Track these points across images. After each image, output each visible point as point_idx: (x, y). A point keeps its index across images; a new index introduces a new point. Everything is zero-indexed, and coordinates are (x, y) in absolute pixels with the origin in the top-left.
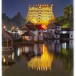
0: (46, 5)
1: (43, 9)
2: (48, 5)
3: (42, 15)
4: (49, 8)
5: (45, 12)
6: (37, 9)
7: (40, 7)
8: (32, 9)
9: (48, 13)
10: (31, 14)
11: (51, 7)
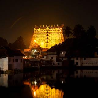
0: (56, 26)
1: (51, 30)
2: (58, 26)
3: (50, 38)
4: (59, 29)
5: (54, 34)
6: (44, 31)
7: (48, 28)
8: (38, 31)
9: (58, 35)
10: (36, 36)
11: (61, 28)
